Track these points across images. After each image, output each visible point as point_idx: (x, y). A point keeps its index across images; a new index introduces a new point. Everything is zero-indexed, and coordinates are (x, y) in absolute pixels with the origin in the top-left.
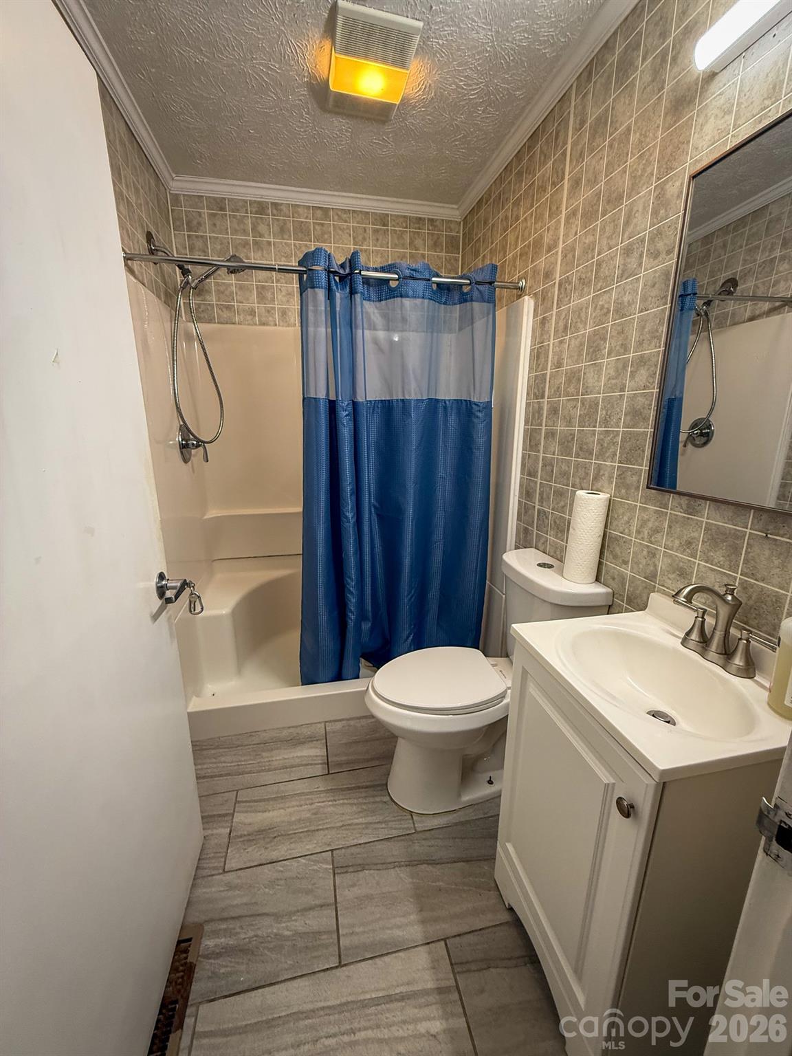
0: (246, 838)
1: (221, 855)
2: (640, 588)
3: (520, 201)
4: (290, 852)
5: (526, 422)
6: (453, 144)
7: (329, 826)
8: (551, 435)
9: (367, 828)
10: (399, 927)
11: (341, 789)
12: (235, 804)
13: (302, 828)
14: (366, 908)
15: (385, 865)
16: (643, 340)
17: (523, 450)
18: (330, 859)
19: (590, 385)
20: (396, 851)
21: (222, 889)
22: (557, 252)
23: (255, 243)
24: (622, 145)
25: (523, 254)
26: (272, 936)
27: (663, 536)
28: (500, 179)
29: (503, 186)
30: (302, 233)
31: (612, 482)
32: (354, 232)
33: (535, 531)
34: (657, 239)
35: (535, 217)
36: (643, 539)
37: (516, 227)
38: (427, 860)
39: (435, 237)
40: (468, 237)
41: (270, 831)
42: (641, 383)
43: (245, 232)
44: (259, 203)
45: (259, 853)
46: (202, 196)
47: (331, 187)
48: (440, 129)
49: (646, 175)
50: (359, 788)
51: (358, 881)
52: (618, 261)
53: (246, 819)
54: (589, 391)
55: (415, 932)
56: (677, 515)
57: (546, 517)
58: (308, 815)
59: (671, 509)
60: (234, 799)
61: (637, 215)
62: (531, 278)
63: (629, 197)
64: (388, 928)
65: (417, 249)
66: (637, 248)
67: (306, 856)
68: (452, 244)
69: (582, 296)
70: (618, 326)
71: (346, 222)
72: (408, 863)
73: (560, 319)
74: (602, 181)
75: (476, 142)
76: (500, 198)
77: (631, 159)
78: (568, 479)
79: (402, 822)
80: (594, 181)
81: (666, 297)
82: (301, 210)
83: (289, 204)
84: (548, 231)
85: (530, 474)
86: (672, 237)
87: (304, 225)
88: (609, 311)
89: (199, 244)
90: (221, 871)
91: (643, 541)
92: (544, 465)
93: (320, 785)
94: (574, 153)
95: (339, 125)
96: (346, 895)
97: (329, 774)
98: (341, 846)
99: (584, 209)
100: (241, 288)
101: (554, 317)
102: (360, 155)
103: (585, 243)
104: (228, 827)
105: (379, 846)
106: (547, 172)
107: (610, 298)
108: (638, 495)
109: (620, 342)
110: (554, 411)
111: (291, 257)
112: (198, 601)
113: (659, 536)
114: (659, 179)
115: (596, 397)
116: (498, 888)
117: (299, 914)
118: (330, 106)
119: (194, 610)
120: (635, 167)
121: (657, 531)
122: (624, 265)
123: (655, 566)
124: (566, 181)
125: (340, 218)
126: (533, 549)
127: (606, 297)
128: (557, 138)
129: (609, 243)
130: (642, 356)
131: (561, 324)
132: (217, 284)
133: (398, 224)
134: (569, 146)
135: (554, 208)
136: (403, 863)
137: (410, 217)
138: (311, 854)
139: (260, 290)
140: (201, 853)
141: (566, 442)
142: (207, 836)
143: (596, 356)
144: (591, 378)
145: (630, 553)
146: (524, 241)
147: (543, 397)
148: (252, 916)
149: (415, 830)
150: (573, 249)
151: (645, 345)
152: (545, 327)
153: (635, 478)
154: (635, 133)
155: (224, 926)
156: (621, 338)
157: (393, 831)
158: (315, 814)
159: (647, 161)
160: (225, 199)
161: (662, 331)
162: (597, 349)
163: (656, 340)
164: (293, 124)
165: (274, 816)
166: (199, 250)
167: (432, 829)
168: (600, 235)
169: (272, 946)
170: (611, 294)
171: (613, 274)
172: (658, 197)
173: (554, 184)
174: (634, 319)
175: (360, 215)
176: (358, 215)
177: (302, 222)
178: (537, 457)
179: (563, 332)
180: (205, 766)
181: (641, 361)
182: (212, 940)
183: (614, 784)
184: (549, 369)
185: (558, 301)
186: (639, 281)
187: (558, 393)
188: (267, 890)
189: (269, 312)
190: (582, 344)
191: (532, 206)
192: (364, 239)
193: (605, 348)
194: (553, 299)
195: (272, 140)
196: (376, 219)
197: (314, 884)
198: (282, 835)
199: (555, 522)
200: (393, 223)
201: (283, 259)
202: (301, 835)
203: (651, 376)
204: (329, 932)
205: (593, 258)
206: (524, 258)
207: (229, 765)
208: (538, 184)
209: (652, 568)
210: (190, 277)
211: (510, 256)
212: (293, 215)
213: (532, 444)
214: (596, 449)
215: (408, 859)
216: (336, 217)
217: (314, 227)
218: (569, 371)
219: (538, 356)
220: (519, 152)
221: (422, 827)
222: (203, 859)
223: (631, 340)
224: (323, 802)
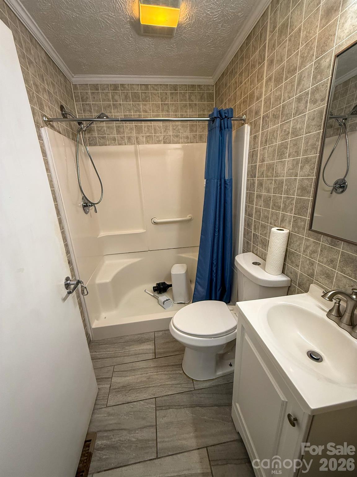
0: (117, 390)
1: (106, 398)
2: (305, 280)
3: (242, 74)
4: (136, 398)
5: (247, 189)
6: (207, 45)
7: (154, 385)
8: (259, 196)
9: (172, 387)
10: (185, 439)
11: (160, 366)
12: (113, 372)
13: (142, 386)
14: (170, 428)
15: (179, 406)
16: (308, 149)
17: (246, 202)
18: (154, 402)
19: (279, 172)
20: (185, 399)
21: (106, 415)
22: (262, 100)
23: (114, 105)
24: (296, 39)
25: (244, 102)
26: (127, 441)
27: (318, 255)
28: (233, 62)
29: (234, 65)
30: (136, 98)
31: (290, 224)
32: (161, 95)
33: (252, 244)
34: (316, 93)
35: (250, 82)
36: (307, 255)
37: (241, 87)
38: (199, 405)
39: (201, 94)
40: (218, 92)
41: (128, 387)
42: (306, 173)
43: (109, 100)
44: (115, 85)
45: (123, 398)
46: (88, 84)
47: (148, 74)
48: (200, 38)
49: (310, 55)
50: (168, 366)
51: (167, 414)
52: (294, 105)
53: (118, 380)
54: (278, 175)
55: (192, 442)
56: (326, 245)
57: (257, 238)
58: (145, 379)
59: (322, 242)
60: (113, 370)
61: (304, 79)
62: (248, 114)
63: (300, 69)
64: (180, 440)
65: (192, 101)
66: (304, 98)
67: (143, 400)
68: (210, 97)
69: (274, 125)
70: (294, 141)
71: (157, 90)
72: (190, 406)
73: (263, 136)
74: (285, 60)
75: (219, 43)
76: (232, 72)
77: (301, 47)
78: (268, 220)
79: (189, 384)
80: (281, 60)
81: (320, 126)
82: (134, 86)
83: (129, 84)
84: (257, 89)
85: (249, 215)
86: (325, 92)
87: (137, 94)
88: (289, 133)
89: (87, 108)
90: (105, 406)
91: (307, 256)
92: (256, 212)
93: (151, 364)
94: (270, 45)
95: (147, 42)
96: (161, 421)
97: (155, 358)
98: (160, 396)
99: (275, 77)
100: (108, 127)
101: (260, 136)
102: (160, 56)
103: (276, 96)
104: (109, 384)
105: (178, 396)
106: (256, 57)
107: (290, 126)
108: (304, 232)
109: (295, 150)
110: (261, 184)
111: (131, 110)
112: (85, 289)
113: (315, 255)
114: (317, 57)
115: (282, 179)
116: (233, 421)
117: (139, 430)
118: (142, 33)
119: (84, 294)
120: (303, 51)
121: (314, 252)
122: (297, 107)
123: (313, 270)
124: (266, 61)
125: (154, 89)
126: (251, 253)
127: (287, 125)
128: (261, 37)
129: (289, 96)
130: (307, 158)
131: (264, 140)
132: (97, 127)
133: (182, 89)
134: (267, 41)
135: (260, 77)
136: (188, 406)
137: (188, 85)
138: (146, 399)
139: (117, 128)
140: (97, 397)
141: (267, 201)
142: (100, 388)
143: (282, 157)
144: (279, 168)
145: (300, 261)
146: (245, 94)
147: (255, 177)
148: (117, 430)
149: (194, 388)
150: (270, 99)
151: (308, 152)
152: (255, 141)
153: (303, 223)
154: (303, 31)
155: (106, 434)
156: (295, 148)
157: (184, 389)
158: (148, 379)
159: (310, 47)
160: (98, 84)
161: (318, 145)
162: (282, 153)
163: (314, 150)
164: (125, 43)
165: (130, 379)
166: (88, 110)
167: (203, 389)
168: (284, 91)
169: (126, 446)
170: (290, 124)
171: (291, 113)
172: (316, 68)
173: (260, 63)
174: (302, 137)
175: (164, 86)
176: (162, 86)
177: (135, 92)
178: (253, 207)
179: (265, 143)
180: (100, 353)
181: (306, 161)
182: (100, 441)
183: (287, 402)
184: (258, 162)
185: (262, 127)
186: (305, 117)
187: (263, 176)
188: (125, 417)
189: (122, 138)
190: (274, 150)
191: (249, 76)
192: (166, 98)
193: (287, 153)
194: (260, 126)
195: (117, 53)
196: (171, 88)
197: (146, 415)
198: (133, 389)
199: (262, 241)
200: (180, 89)
201: (127, 112)
202: (142, 389)
203: (312, 169)
204: (153, 440)
205: (280, 103)
206: (245, 103)
207: (111, 353)
208: (251, 64)
209: (311, 271)
210: (82, 126)
211: (238, 103)
212: (131, 89)
213: (250, 200)
214: (282, 205)
215: (190, 404)
216: (152, 89)
217: (141, 94)
218: (268, 164)
219: (252, 155)
220: (241, 46)
221: (197, 387)
222: (98, 400)
223: (301, 149)
224: (152, 373)
